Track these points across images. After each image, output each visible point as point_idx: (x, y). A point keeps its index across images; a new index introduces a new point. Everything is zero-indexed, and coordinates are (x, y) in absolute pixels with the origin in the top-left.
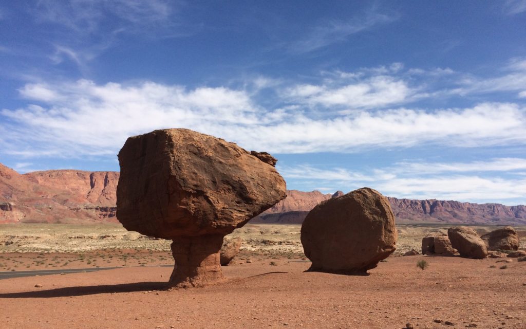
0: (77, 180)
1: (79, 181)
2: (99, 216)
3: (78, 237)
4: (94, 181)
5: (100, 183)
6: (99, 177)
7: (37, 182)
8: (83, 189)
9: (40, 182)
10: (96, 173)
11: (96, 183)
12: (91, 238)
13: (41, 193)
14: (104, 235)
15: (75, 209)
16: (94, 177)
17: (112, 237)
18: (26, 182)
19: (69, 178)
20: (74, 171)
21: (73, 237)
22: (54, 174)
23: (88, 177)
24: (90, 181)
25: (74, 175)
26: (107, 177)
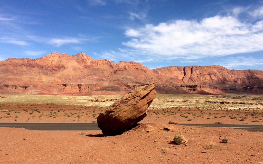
0: (177, 71)
1: (178, 72)
2: (188, 90)
3: (172, 101)
4: (185, 71)
5: (188, 72)
6: (188, 69)
7: (158, 73)
8: (180, 76)
9: (160, 73)
10: (186, 67)
11: (186, 73)
12: (178, 102)
13: (160, 79)
14: (185, 100)
15: (176, 87)
16: (186, 70)
17: (189, 101)
18: (153, 74)
19: (174, 71)
20: (175, 67)
21: (169, 101)
22: (166, 69)
23: (183, 70)
24: (183, 72)
25: (176, 69)
26: (192, 69)
